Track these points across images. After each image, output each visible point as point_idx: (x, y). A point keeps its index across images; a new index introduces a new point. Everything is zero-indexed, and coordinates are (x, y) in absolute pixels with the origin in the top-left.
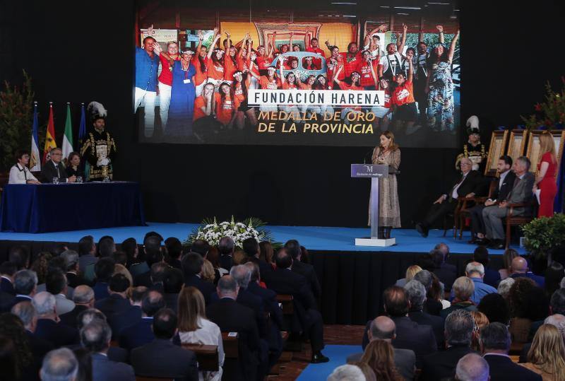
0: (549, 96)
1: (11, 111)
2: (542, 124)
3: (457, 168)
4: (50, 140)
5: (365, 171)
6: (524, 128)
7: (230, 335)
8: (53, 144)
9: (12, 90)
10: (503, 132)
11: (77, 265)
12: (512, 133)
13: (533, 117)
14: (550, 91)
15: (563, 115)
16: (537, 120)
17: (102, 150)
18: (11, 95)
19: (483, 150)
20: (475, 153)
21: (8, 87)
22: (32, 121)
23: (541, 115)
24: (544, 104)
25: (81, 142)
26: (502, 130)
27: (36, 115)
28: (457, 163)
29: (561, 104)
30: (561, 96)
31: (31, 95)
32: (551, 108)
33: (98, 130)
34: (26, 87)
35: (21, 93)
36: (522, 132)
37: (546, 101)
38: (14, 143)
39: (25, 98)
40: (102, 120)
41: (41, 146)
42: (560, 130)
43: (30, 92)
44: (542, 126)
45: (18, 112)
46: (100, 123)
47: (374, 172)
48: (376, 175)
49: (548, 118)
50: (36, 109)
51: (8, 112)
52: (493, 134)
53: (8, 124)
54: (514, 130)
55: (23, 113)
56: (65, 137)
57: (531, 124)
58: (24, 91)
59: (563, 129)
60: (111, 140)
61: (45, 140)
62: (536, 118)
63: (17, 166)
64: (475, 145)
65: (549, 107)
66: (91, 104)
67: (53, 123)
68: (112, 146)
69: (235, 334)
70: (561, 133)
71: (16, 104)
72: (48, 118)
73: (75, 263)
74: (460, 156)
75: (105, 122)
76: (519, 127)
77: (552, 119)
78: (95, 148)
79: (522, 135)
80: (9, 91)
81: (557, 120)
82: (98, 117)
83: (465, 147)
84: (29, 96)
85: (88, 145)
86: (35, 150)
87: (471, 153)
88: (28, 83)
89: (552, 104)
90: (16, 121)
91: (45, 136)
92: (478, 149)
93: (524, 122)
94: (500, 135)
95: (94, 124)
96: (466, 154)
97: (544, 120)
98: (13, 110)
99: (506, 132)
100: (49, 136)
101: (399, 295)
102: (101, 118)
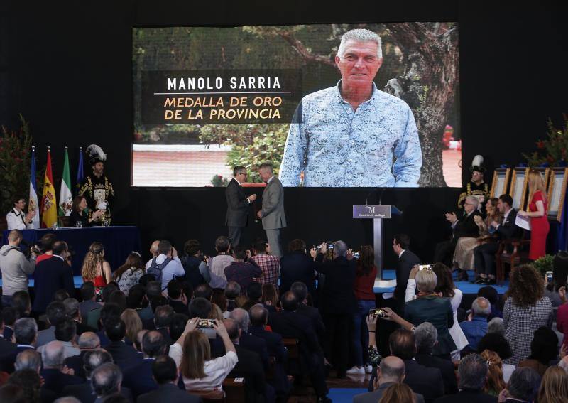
0: (551, 133)
1: (9, 156)
2: (544, 161)
3: (460, 206)
4: (48, 185)
5: (367, 212)
6: (526, 166)
7: (236, 380)
8: (52, 189)
9: (10, 135)
10: (505, 171)
11: (79, 312)
12: (514, 171)
13: (535, 155)
14: (551, 128)
15: (565, 152)
16: (539, 157)
17: (100, 194)
18: (8, 140)
19: (486, 190)
20: (477, 192)
21: (5, 132)
22: (30, 167)
23: (543, 153)
24: (546, 141)
25: (79, 186)
26: (504, 168)
27: (33, 161)
28: (459, 202)
29: (562, 140)
30: (563, 132)
31: (28, 140)
32: (553, 145)
33: (96, 174)
34: (24, 132)
35: (19, 138)
36: (525, 170)
37: (548, 139)
38: (11, 188)
39: (22, 143)
40: (101, 164)
41: (39, 192)
42: (563, 168)
43: (27, 136)
44: (544, 164)
45: (15, 157)
46: (99, 166)
47: (376, 213)
48: (378, 215)
49: (550, 156)
50: (33, 154)
51: (5, 157)
52: (495, 172)
53: (6, 169)
54: (516, 168)
55: (20, 157)
56: (63, 182)
57: (533, 161)
58: (21, 136)
59: (566, 166)
60: (109, 185)
61: (43, 185)
62: (538, 155)
63: (13, 212)
64: (478, 184)
65: (551, 144)
66: (90, 147)
67: (51, 167)
68: (110, 190)
69: (241, 380)
70: (564, 170)
71: (13, 149)
72: (46, 162)
73: (77, 310)
74: (463, 194)
75: (104, 166)
76: (521, 164)
77: (554, 156)
78: (93, 191)
79: (524, 173)
80: (6, 136)
81: (559, 157)
82: (98, 160)
83: (469, 186)
84: (26, 141)
85: (86, 188)
86: (33, 195)
87: (474, 192)
88: (25, 128)
89: (554, 141)
90: (14, 166)
91: (43, 180)
92: (481, 188)
93: (526, 160)
94: (502, 172)
95: (93, 167)
96: (469, 192)
97: (546, 157)
98: (11, 156)
99: (508, 170)
100: (47, 180)
101: (406, 338)
102: (101, 161)
